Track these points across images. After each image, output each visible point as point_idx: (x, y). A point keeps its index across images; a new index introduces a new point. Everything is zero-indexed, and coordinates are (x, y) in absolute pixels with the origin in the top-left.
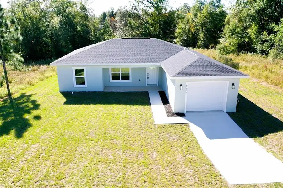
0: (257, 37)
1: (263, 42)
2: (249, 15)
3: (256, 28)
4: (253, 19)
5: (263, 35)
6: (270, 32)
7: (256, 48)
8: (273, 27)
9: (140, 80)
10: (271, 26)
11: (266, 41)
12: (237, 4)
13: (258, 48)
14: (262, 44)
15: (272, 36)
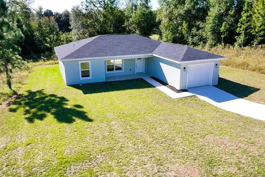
0: (188, 32)
1: (193, 36)
2: (179, 15)
3: (186, 25)
4: (183, 18)
5: (193, 31)
6: (198, 29)
7: (188, 41)
8: (199, 24)
9: (130, 70)
10: (198, 23)
11: (196, 35)
12: (168, 6)
13: (190, 41)
14: (192, 38)
15: (200, 31)
